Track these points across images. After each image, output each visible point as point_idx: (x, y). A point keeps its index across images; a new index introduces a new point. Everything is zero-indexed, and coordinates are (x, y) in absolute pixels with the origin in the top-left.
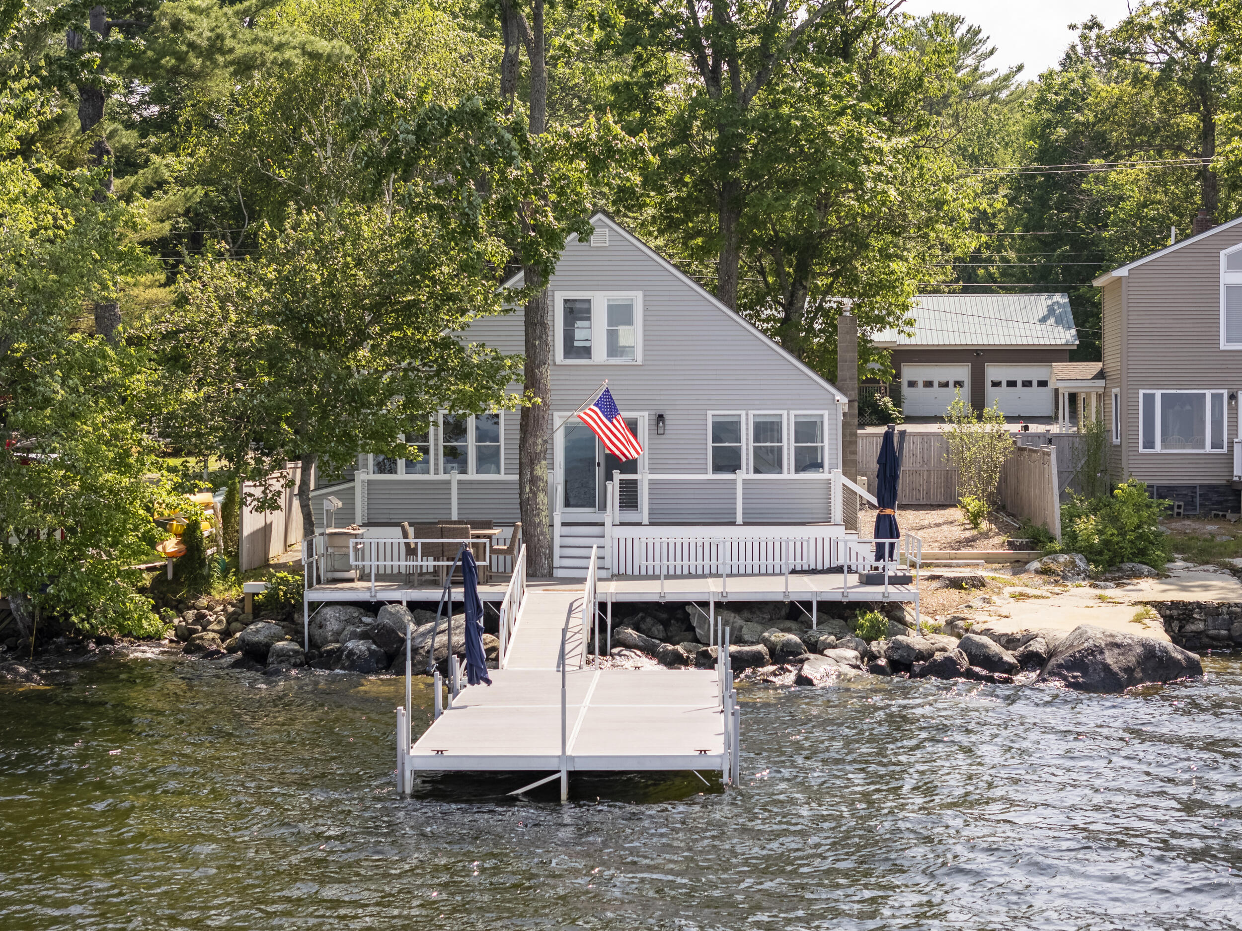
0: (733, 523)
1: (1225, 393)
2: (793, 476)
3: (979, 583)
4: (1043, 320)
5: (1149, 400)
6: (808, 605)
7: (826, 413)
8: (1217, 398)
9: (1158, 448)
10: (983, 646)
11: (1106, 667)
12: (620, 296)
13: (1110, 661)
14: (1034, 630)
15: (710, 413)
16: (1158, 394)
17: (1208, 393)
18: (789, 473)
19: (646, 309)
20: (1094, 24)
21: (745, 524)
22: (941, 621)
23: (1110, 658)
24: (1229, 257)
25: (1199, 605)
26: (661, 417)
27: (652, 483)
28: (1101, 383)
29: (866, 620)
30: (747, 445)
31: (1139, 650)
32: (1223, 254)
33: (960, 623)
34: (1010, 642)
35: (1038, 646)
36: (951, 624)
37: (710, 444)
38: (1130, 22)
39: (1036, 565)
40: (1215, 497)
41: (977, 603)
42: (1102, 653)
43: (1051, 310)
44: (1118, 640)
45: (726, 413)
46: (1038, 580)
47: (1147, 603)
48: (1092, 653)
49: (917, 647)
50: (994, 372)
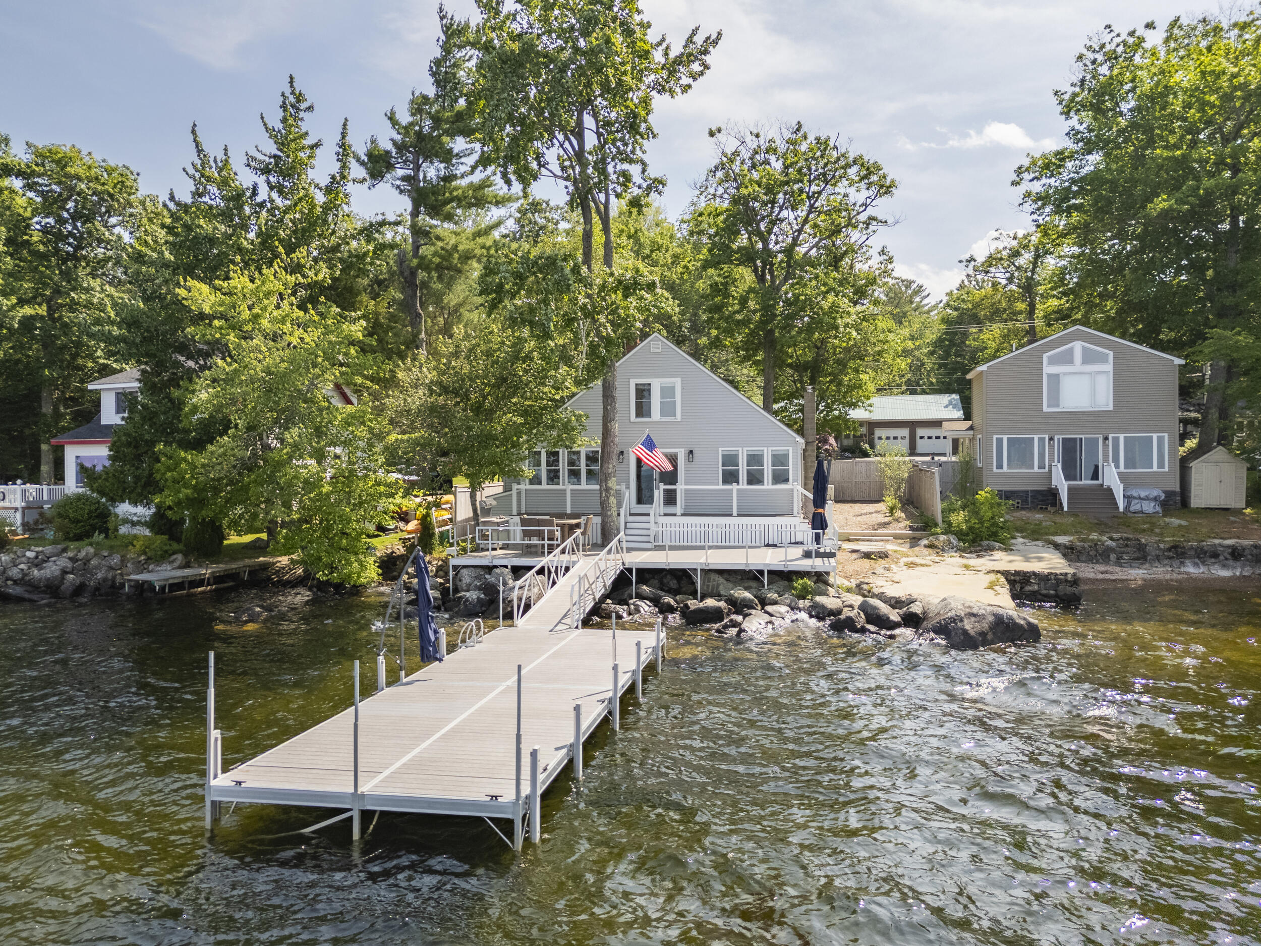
0: (731, 515)
1: (1047, 437)
2: (771, 487)
3: (883, 555)
4: (946, 407)
5: (999, 441)
6: (761, 572)
7: (791, 449)
8: (1041, 440)
9: (1005, 469)
10: (876, 608)
11: (965, 632)
12: (668, 381)
13: (968, 627)
14: (915, 596)
15: (720, 449)
16: (1005, 438)
17: (1036, 437)
18: (768, 484)
19: (683, 389)
20: (972, 259)
21: (739, 515)
22: (853, 583)
23: (968, 625)
24: (1049, 358)
25: (1034, 573)
26: (691, 452)
27: (686, 490)
28: (971, 432)
29: (799, 583)
30: (743, 469)
31: (991, 619)
32: (1045, 356)
33: (865, 586)
34: (896, 603)
35: (916, 608)
36: (858, 586)
37: (720, 468)
38: (990, 257)
39: (925, 542)
40: (1040, 498)
41: (880, 570)
42: (961, 621)
43: (950, 403)
44: (975, 611)
45: (730, 449)
46: (926, 551)
47: (998, 572)
48: (954, 621)
49: (829, 606)
50: (920, 432)
